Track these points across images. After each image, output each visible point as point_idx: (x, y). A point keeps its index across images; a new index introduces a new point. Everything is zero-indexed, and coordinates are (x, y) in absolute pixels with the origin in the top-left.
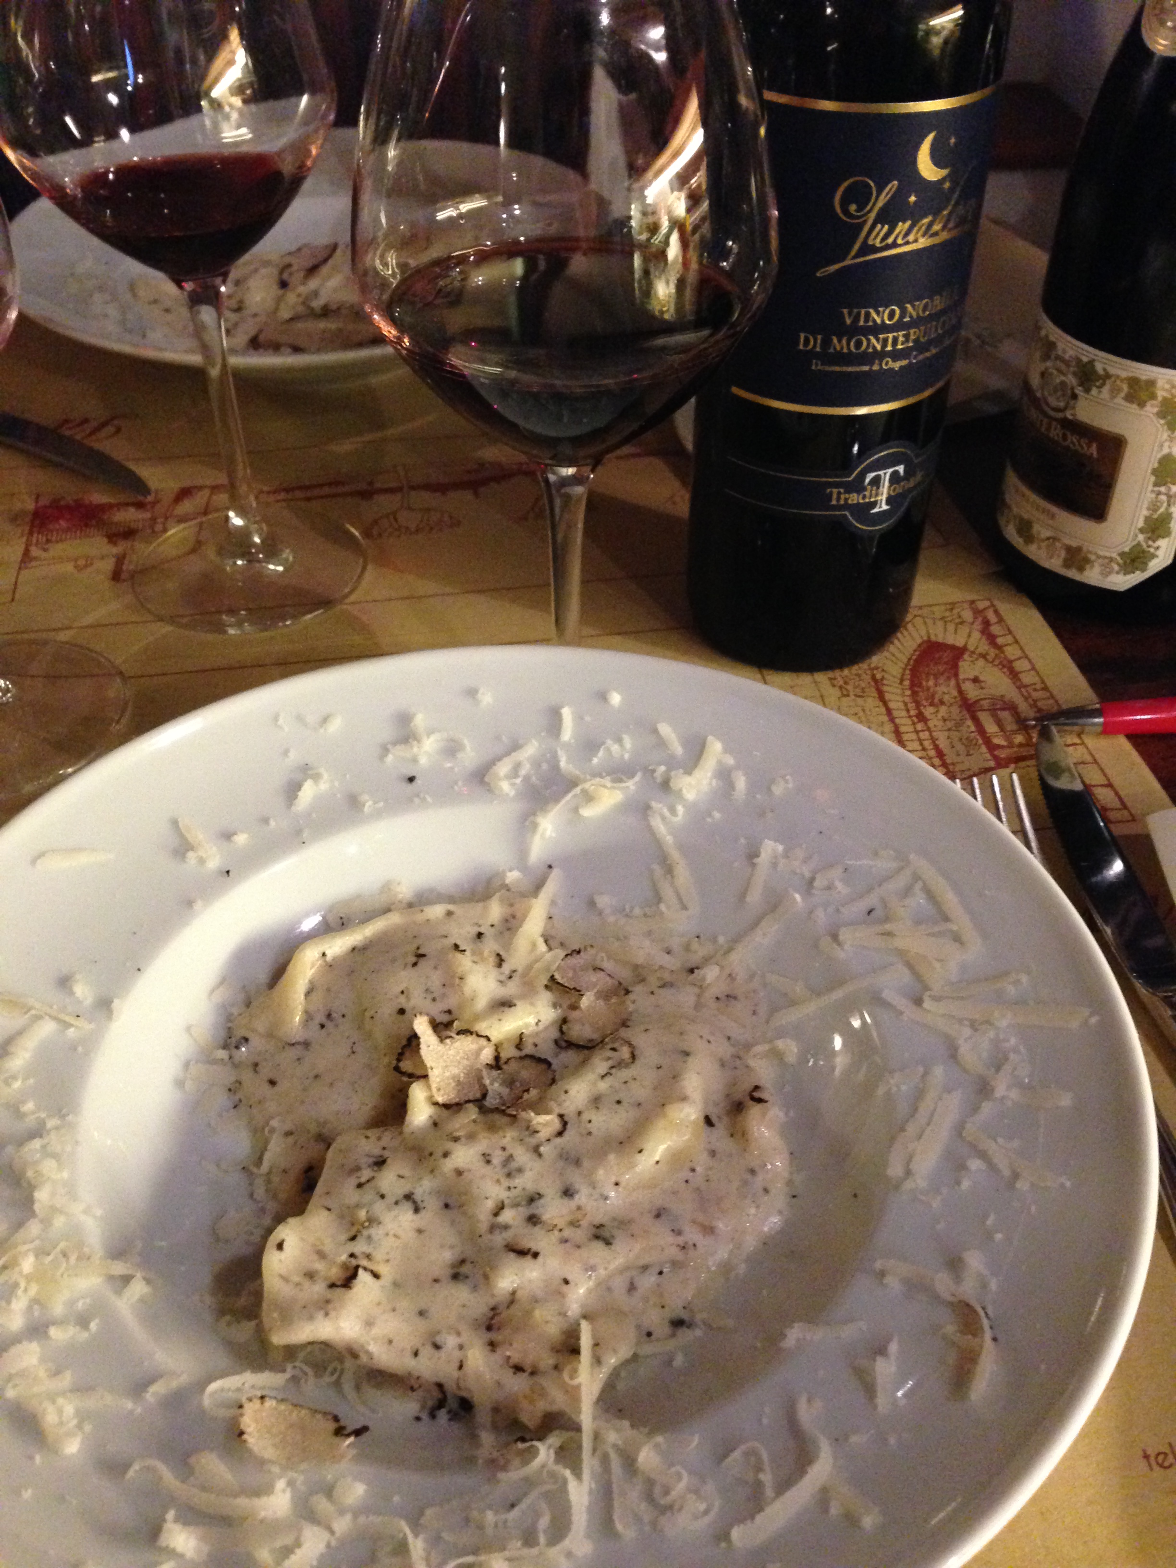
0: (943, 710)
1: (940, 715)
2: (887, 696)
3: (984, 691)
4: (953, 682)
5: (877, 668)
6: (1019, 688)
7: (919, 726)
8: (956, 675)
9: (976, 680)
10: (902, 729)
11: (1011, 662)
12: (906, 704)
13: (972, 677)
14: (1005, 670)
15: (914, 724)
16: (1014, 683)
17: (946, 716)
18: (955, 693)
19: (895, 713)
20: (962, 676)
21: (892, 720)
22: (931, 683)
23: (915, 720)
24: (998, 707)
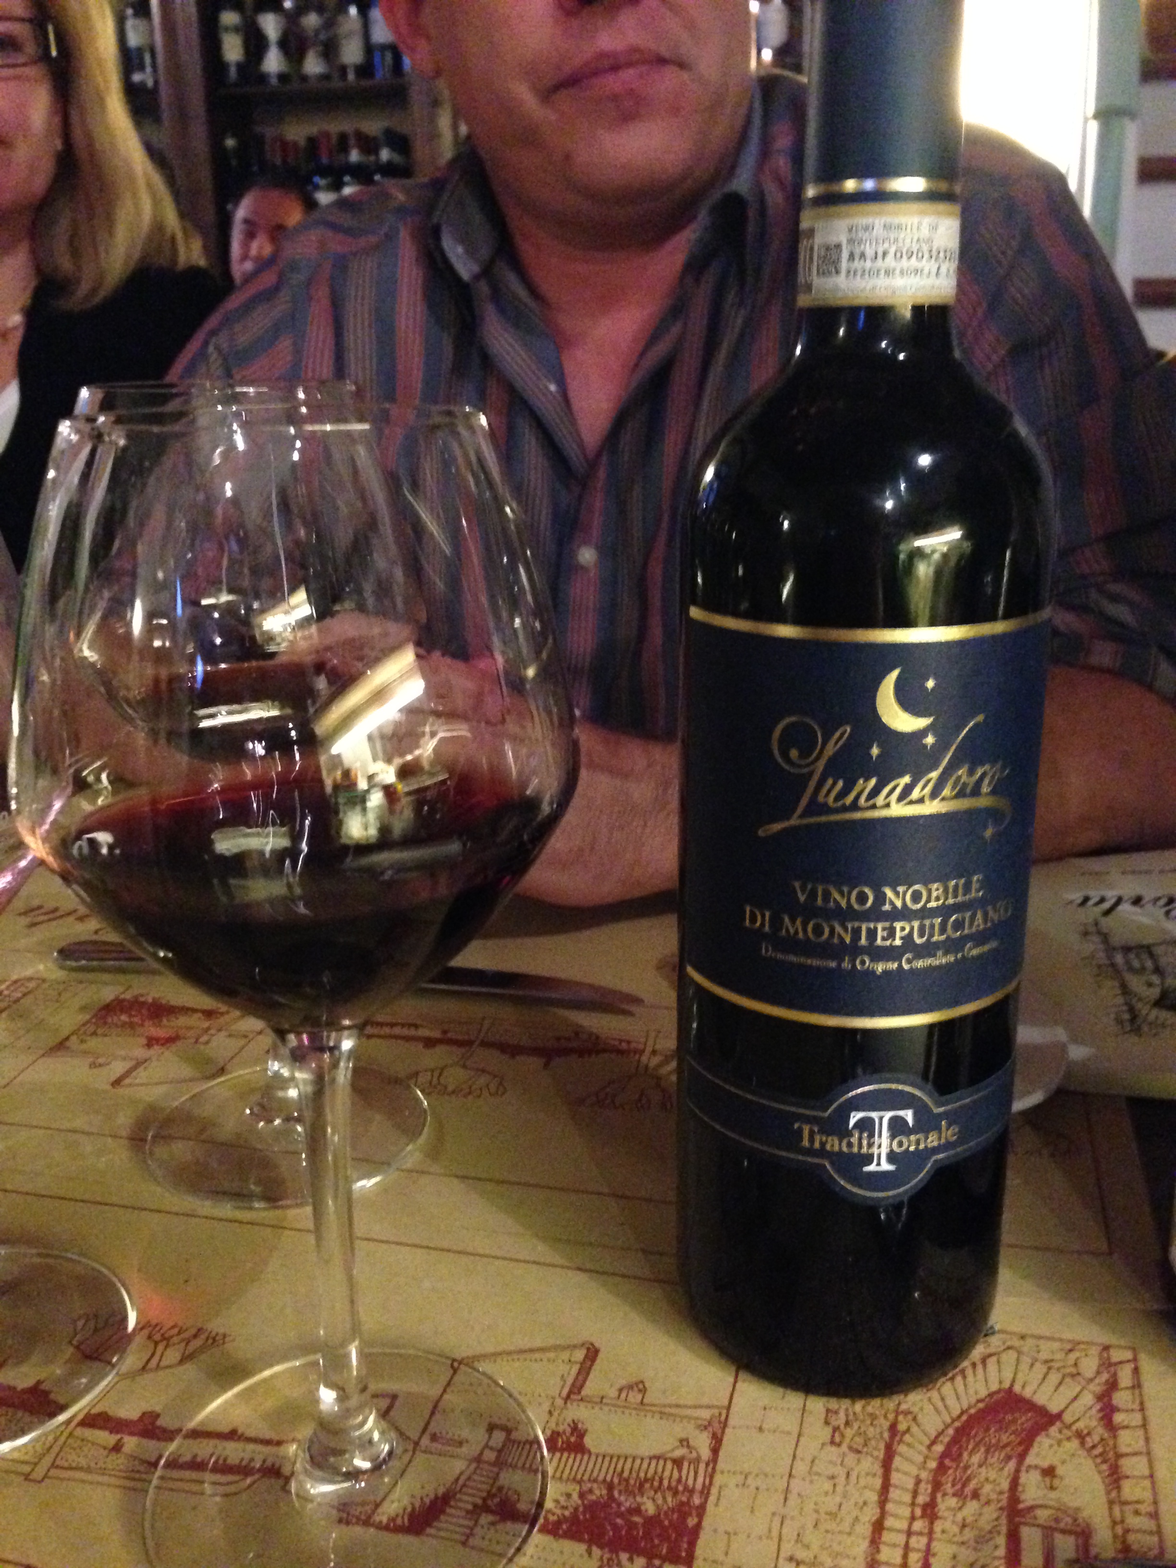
0: (972, 1506)
1: (960, 1516)
2: (897, 1462)
3: (1053, 1495)
4: (1012, 1465)
5: (907, 1413)
6: (1111, 1503)
7: (918, 1525)
8: (1022, 1457)
9: (1049, 1472)
10: (889, 1522)
11: (1119, 1456)
12: (918, 1481)
13: (1045, 1464)
14: (1104, 1467)
15: (913, 1518)
16: (1108, 1493)
17: (969, 1519)
18: (1005, 1485)
19: (894, 1494)
20: (1030, 1460)
21: (883, 1501)
22: (976, 1459)
23: (918, 1512)
24: (1062, 1525)
